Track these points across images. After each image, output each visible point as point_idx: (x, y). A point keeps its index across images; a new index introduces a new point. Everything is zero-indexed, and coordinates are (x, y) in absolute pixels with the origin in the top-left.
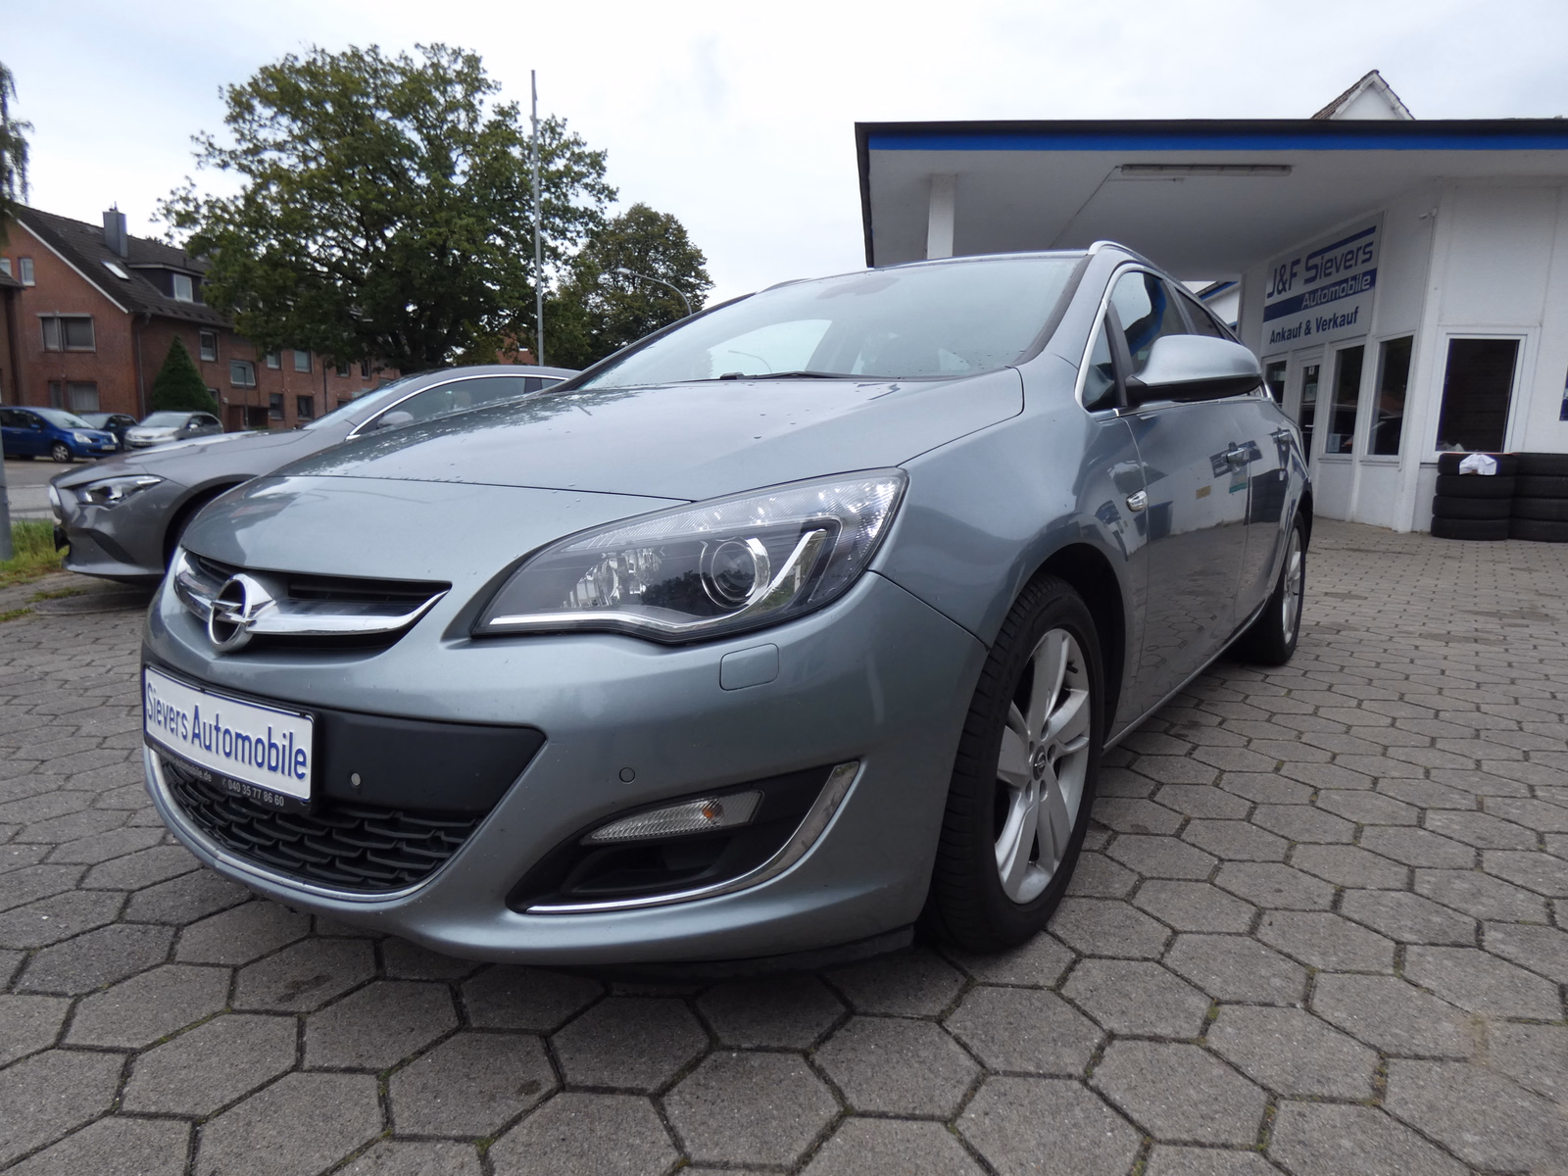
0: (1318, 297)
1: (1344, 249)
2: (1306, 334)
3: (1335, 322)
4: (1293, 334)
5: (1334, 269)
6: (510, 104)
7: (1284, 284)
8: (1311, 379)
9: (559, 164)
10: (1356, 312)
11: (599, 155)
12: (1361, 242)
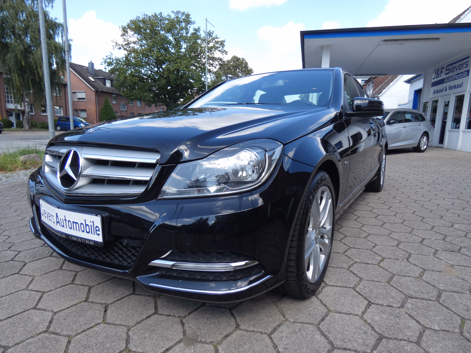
0: (449, 79)
1: (459, 63)
2: (445, 91)
3: (455, 87)
4: (441, 91)
6: (198, 27)
7: (438, 75)
8: (447, 105)
9: (211, 44)
10: (462, 84)
11: (223, 41)
12: (465, 61)
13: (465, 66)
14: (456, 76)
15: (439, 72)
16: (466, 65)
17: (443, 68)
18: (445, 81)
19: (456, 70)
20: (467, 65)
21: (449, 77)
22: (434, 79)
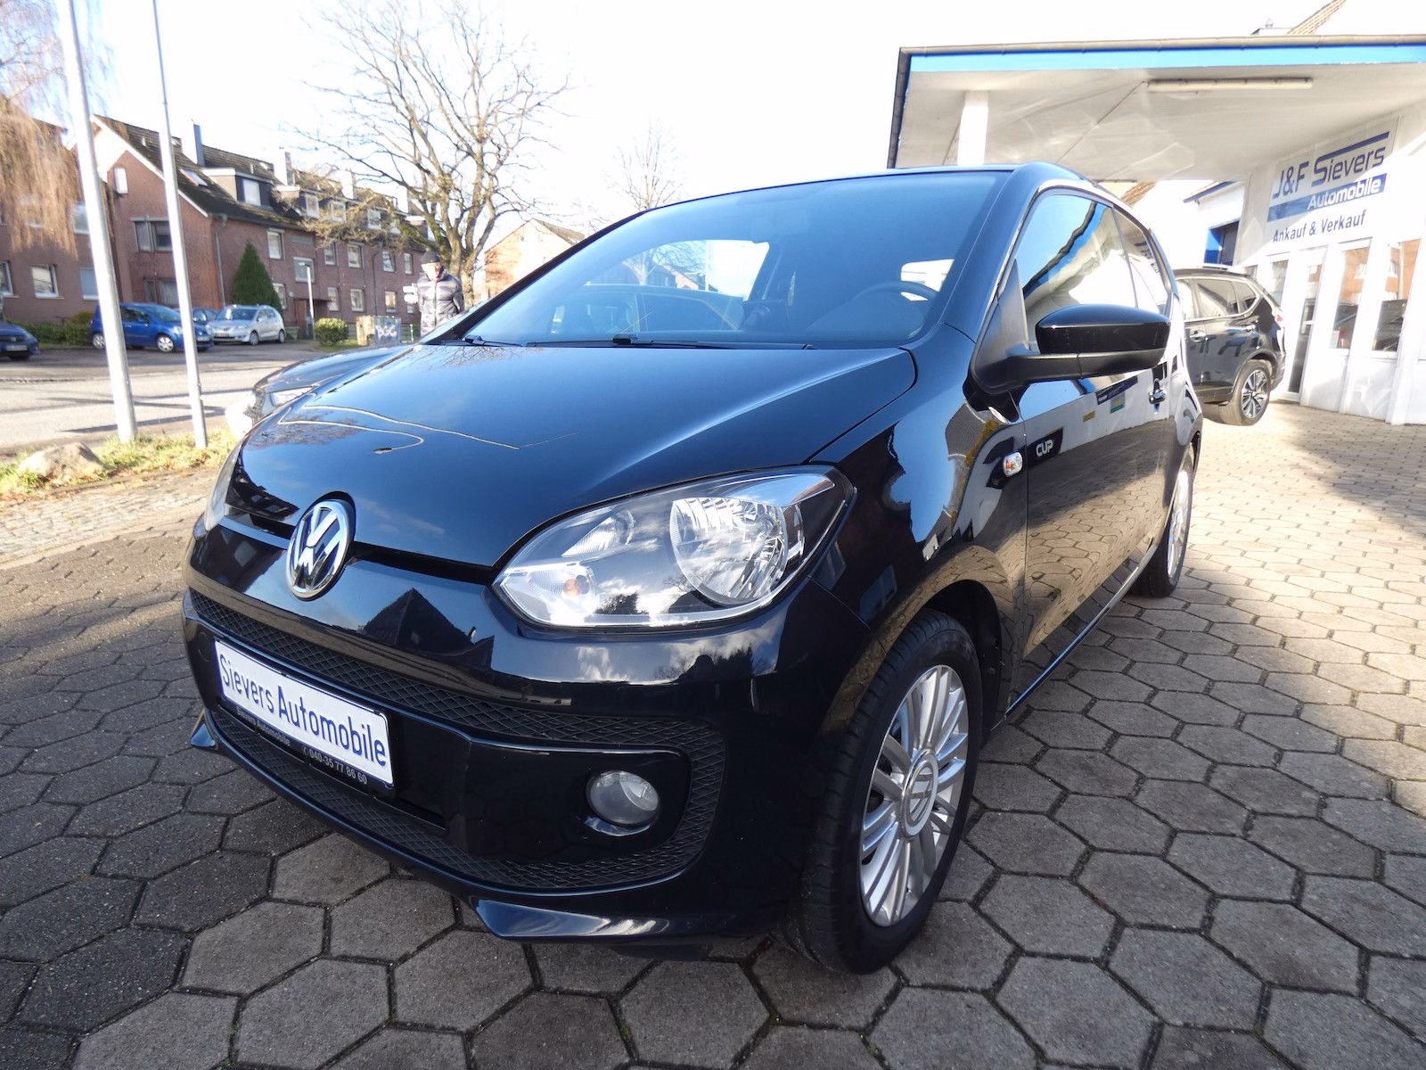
0: (1323, 199)
1: (1357, 152)
2: (1310, 235)
3: (1340, 223)
4: (1298, 234)
5: (1344, 171)
7: (1290, 186)
8: (1313, 278)
10: (1364, 214)
12: (1374, 147)
13: (1372, 160)
14: (1345, 190)
15: (1295, 177)
16: (1376, 158)
17: (1305, 165)
18: (1311, 205)
19: (1347, 173)
20: (1379, 160)
21: (1324, 193)
22: (1277, 195)
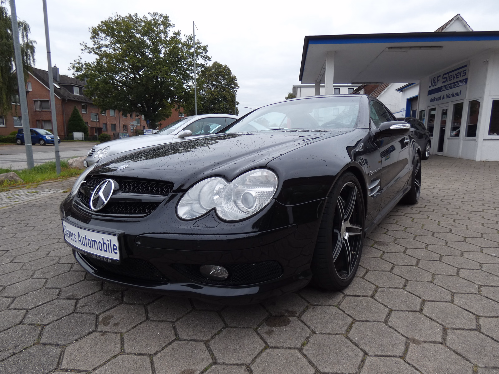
0: (446, 87)
1: (457, 72)
2: (443, 99)
3: (453, 95)
4: (438, 99)
5: (453, 78)
6: (178, 31)
7: (435, 83)
8: (445, 113)
9: (192, 50)
10: (461, 92)
11: (206, 46)
12: (462, 70)
13: (462, 74)
17: (440, 76)
18: (442, 89)
20: (465, 74)
22: (430, 87)
